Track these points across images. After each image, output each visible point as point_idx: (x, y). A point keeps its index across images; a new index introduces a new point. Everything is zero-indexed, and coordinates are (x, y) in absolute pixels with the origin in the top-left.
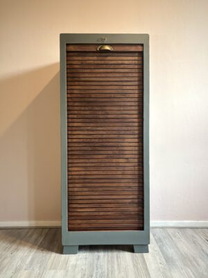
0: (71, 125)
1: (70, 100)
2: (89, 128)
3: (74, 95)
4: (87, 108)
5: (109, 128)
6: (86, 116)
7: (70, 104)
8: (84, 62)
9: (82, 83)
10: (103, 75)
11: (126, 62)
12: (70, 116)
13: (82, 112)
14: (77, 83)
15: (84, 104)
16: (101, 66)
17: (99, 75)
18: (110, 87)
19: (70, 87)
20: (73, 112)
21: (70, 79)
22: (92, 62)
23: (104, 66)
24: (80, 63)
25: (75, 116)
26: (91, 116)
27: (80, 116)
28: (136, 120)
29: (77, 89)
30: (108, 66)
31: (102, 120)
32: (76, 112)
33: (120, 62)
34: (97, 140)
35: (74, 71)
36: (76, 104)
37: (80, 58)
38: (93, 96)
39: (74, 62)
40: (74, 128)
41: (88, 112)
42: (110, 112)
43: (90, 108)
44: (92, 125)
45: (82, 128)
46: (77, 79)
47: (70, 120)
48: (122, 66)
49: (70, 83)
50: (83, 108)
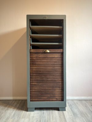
0: (31, 84)
1: (31, 73)
2: (40, 85)
3: (33, 71)
4: (39, 76)
5: (48, 85)
7: (32, 74)
8: (38, 57)
9: (37, 66)
10: (46, 62)
11: (56, 57)
12: (31, 80)
13: (37, 78)
14: (35, 66)
15: (37, 74)
16: (45, 58)
17: (44, 62)
18: (49, 67)
19: (31, 67)
20: (33, 78)
21: (31, 64)
22: (41, 56)
23: (46, 58)
24: (36, 57)
25: (34, 80)
26: (40, 80)
27: (36, 80)
28: (60, 81)
29: (35, 68)
30: (48, 58)
31: (45, 81)
32: (34, 78)
33: (53, 57)
34: (43, 90)
35: (33, 60)
36: (34, 75)
37: (36, 55)
38: (41, 71)
39: (34, 57)
40: (33, 85)
41: (39, 78)
42: (49, 78)
43: (40, 76)
44: (41, 83)
45: (37, 85)
46: (34, 64)
47: (31, 82)
48: (54, 58)
49: (31, 66)
50: (37, 76)
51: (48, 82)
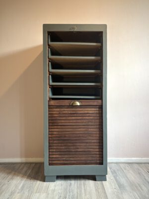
0: (51, 156)
1: (51, 139)
2: (64, 159)
3: (54, 136)
4: (62, 145)
5: (78, 159)
6: (62, 150)
7: (51, 142)
8: (61, 112)
9: (59, 127)
10: (74, 121)
11: (91, 112)
12: (51, 150)
13: (59, 147)
14: (56, 127)
15: (60, 141)
16: (73, 115)
17: (71, 121)
18: (79, 130)
19: (51, 130)
20: (52, 147)
21: (51, 124)
22: (66, 112)
23: (75, 115)
24: (58, 113)
25: (54, 150)
26: (65, 150)
27: (58, 150)
28: (98, 153)
29: (56, 131)
30: (78, 115)
31: (73, 153)
32: (55, 147)
33: (86, 112)
35: (54, 118)
36: (55, 142)
37: (58, 110)
38: (67, 135)
39: (54, 113)
40: (53, 159)
41: (64, 147)
42: (79, 147)
43: (65, 144)
44: (66, 156)
45: (59, 159)
46: (56, 124)
47: (51, 153)
48: (88, 115)
49: (51, 127)
50: (60, 145)
51: (78, 153)
